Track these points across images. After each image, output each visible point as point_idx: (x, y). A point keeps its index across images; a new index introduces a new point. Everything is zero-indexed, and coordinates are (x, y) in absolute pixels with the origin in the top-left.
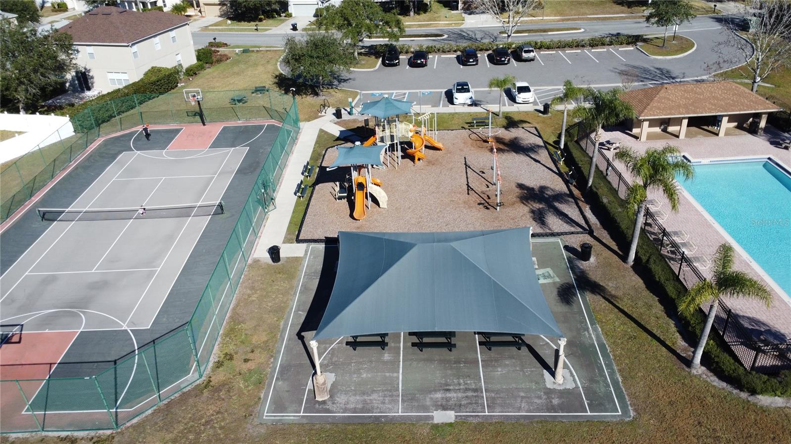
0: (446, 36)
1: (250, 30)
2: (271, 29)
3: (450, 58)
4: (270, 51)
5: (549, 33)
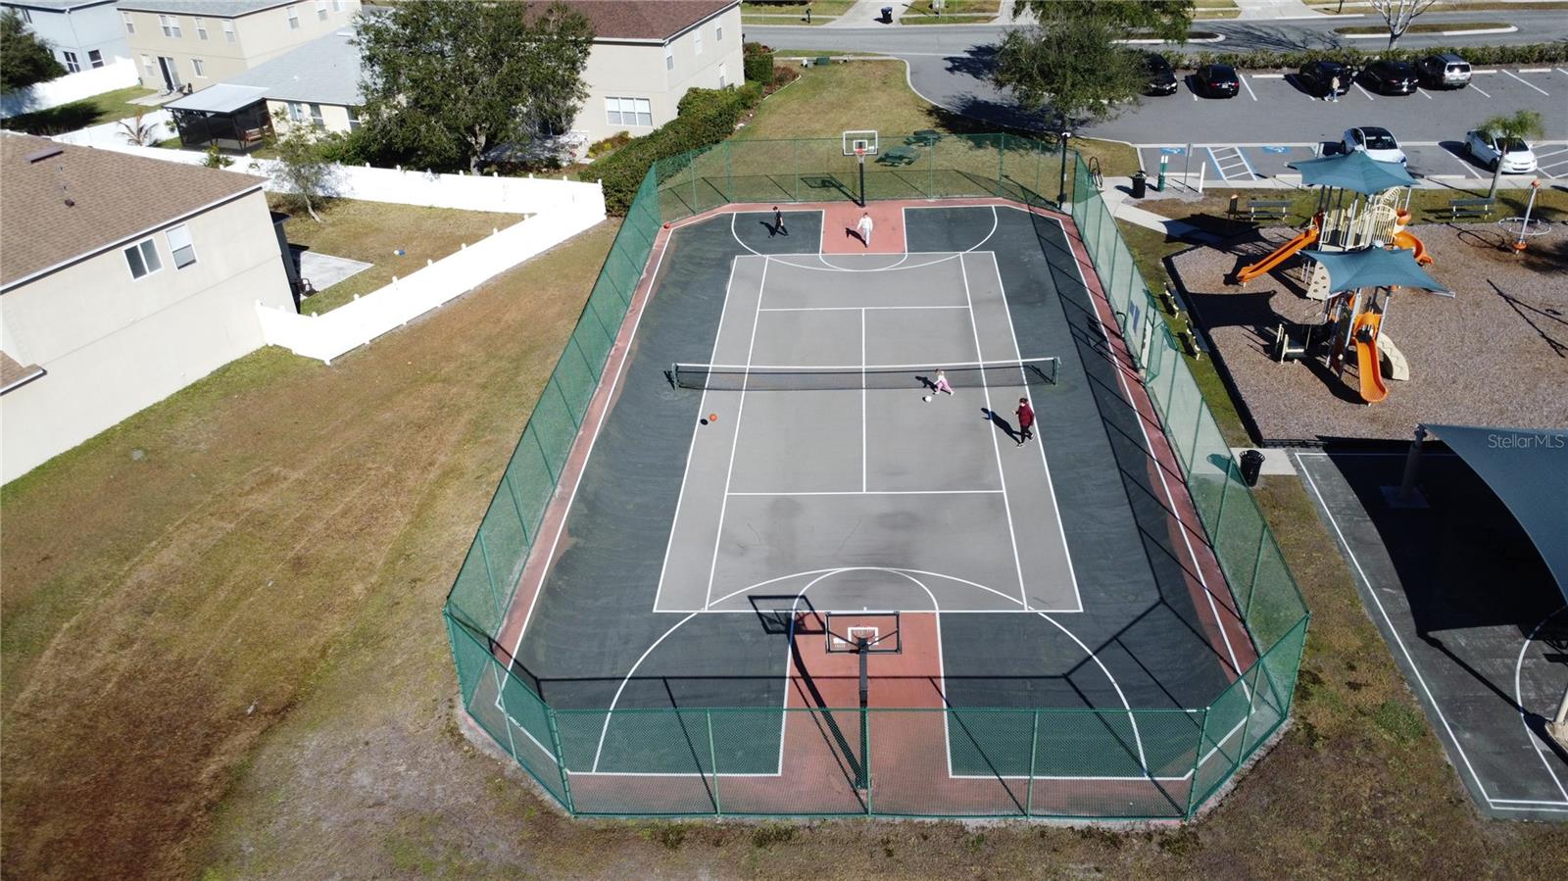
0: (1221, 38)
1: (792, 21)
2: (834, 19)
3: (1274, 80)
4: (869, 62)
5: (1446, 33)
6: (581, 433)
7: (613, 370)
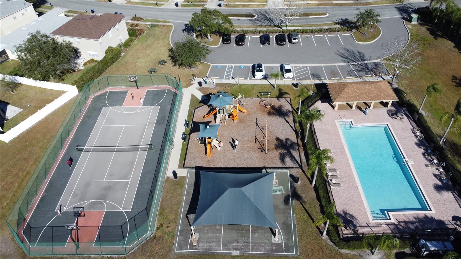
0: (256, 17)
3: (256, 39)
6: (55, 164)
7: (66, 145)
